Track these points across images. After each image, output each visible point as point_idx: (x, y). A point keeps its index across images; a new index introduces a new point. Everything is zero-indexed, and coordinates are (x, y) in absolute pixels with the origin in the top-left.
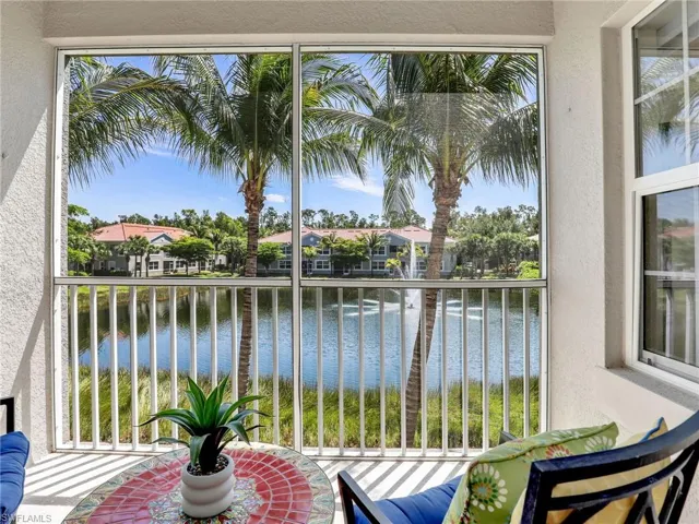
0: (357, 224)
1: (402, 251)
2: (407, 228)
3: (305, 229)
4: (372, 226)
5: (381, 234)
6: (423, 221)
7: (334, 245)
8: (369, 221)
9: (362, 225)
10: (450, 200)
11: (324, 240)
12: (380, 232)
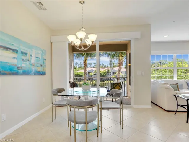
0: (104, 66)
1: (116, 74)
3: (90, 68)
4: (108, 67)
9: (105, 67)
10: (121, 65)
11: (95, 71)
12: (110, 69)
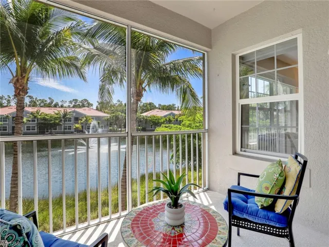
0: (53, 105)
1: (81, 120)
2: (84, 108)
5: (70, 111)
6: (92, 105)
7: (39, 117)
8: (60, 104)
11: (32, 113)
12: (69, 110)
